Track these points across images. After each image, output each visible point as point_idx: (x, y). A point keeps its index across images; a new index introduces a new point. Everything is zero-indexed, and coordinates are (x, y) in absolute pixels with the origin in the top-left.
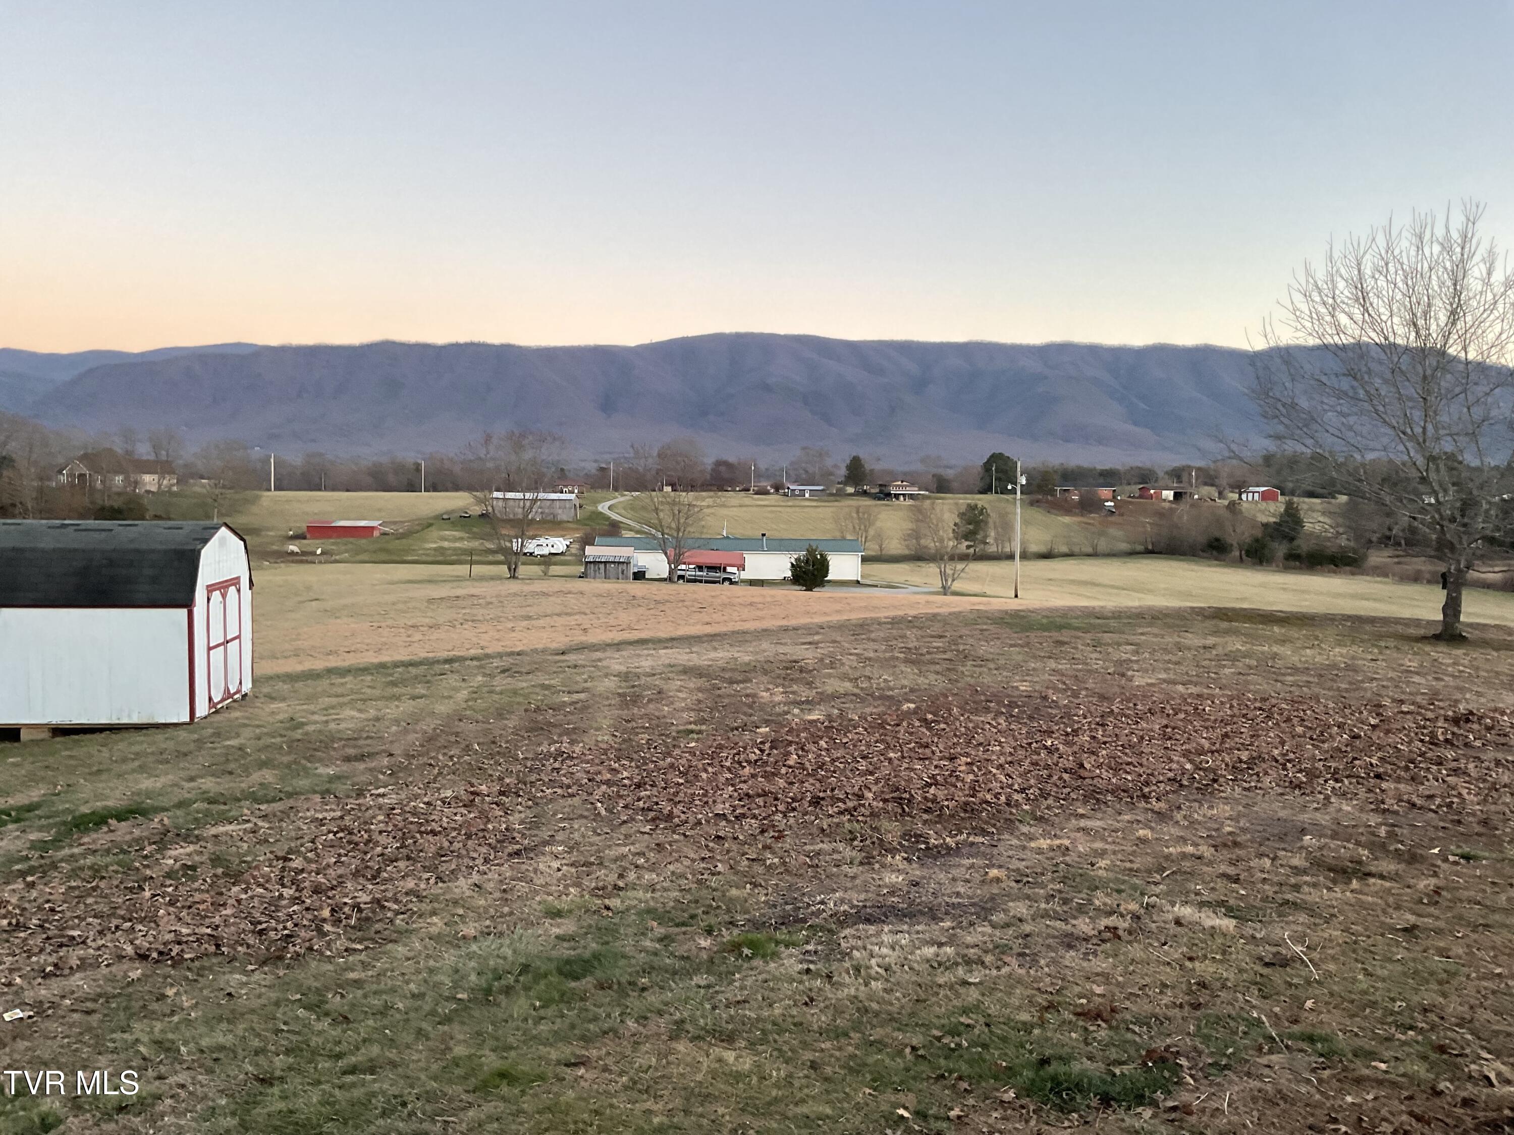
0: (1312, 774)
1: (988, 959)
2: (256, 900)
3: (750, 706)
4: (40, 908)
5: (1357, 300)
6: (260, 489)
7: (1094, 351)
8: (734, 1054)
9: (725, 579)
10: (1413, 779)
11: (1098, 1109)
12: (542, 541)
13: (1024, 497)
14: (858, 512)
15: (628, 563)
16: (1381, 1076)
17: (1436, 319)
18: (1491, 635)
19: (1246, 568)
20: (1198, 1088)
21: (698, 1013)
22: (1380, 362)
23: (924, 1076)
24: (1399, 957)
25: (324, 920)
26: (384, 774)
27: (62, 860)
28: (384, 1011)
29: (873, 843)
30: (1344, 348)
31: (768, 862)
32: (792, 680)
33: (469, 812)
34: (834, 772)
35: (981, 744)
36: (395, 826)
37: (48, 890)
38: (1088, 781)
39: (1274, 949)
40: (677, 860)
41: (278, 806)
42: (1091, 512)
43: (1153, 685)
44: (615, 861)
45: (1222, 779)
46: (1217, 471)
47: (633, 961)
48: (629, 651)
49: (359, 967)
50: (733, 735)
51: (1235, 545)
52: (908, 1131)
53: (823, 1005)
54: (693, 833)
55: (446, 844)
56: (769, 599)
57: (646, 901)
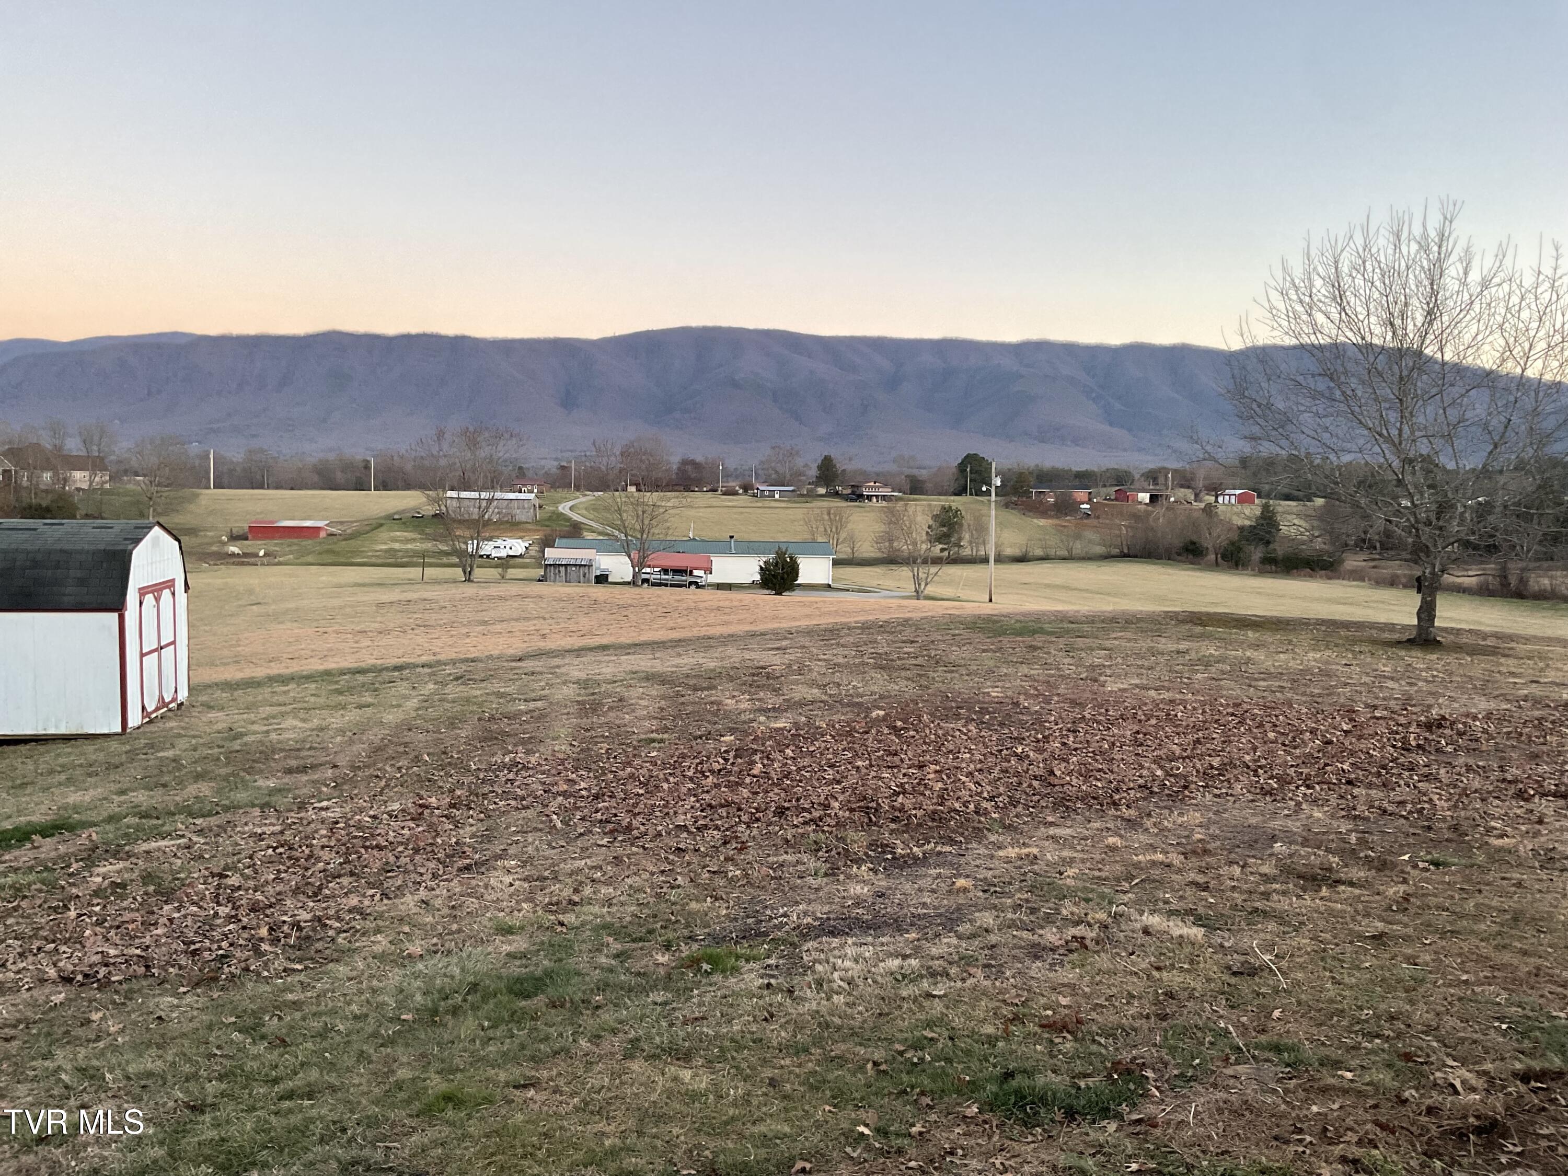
0: (1283, 781)
1: (953, 971)
2: (189, 918)
3: (715, 714)
5: (1334, 299)
6: (198, 487)
7: (1070, 350)
8: (690, 1072)
9: (691, 583)
10: (1384, 785)
11: (1062, 1123)
12: (499, 542)
13: (999, 499)
14: (829, 514)
15: (589, 566)
16: (1346, 1085)
17: (1413, 319)
18: (1465, 640)
19: (1224, 571)
20: (1163, 1100)
21: (654, 1031)
22: (1357, 362)
23: (886, 1091)
24: (1367, 965)
25: (262, 940)
26: (328, 786)
28: (323, 1034)
29: (839, 854)
30: (1321, 348)
31: (730, 874)
32: (758, 687)
33: (418, 826)
34: (800, 781)
35: (950, 752)
36: (339, 840)
38: (1058, 788)
39: (1242, 958)
40: (635, 874)
41: (213, 821)
42: (1066, 515)
43: (1124, 690)
44: (571, 875)
45: (1193, 786)
46: (1193, 473)
47: (587, 979)
48: (589, 658)
49: (298, 988)
50: (698, 745)
51: (1211, 549)
52: (869, 1148)
53: (783, 1020)
54: (652, 845)
55: (392, 859)
56: (736, 604)
57: (602, 916)
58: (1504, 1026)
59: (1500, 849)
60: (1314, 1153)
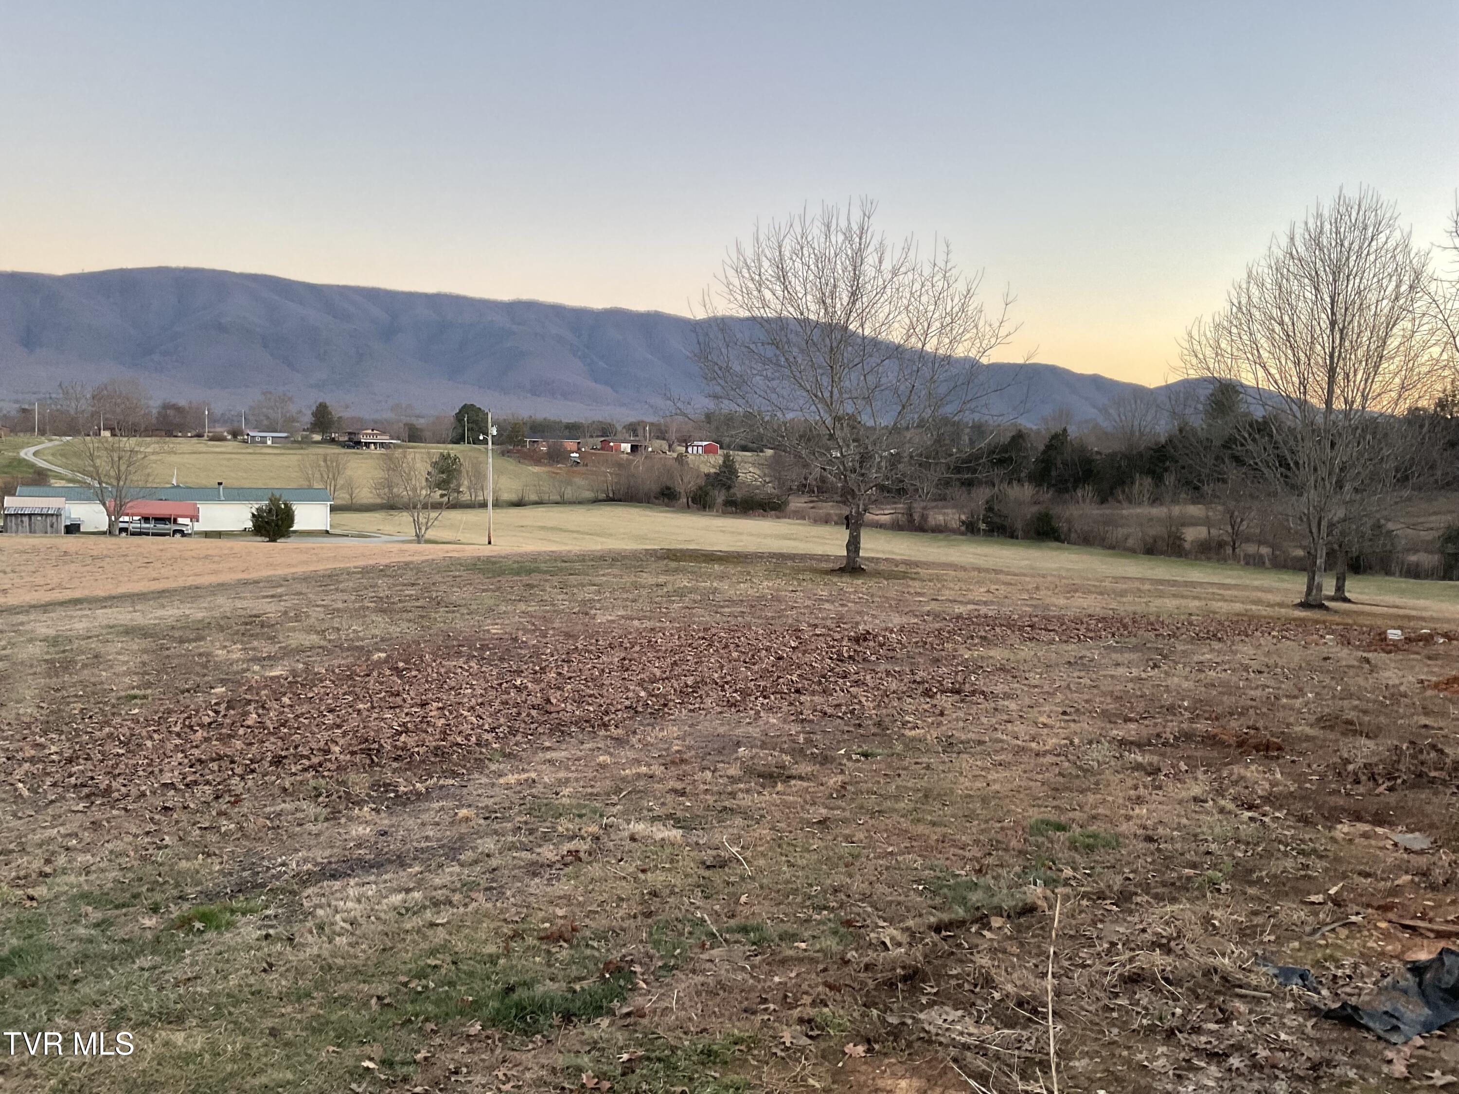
0: (745, 693)
1: (456, 898)
3: (205, 666)
5: (779, 279)
7: (557, 311)
8: (183, 1034)
9: (175, 532)
10: (824, 691)
11: (559, 1027)
13: (495, 447)
14: (325, 461)
15: (58, 515)
16: (801, 954)
17: (840, 299)
18: (882, 567)
19: (693, 513)
20: (649, 991)
21: (142, 997)
22: (797, 334)
23: (390, 1024)
24: (815, 847)
29: (340, 797)
30: (768, 320)
31: (223, 829)
32: (252, 635)
34: (299, 728)
35: (452, 688)
38: (554, 715)
39: (714, 853)
40: (116, 838)
42: (558, 462)
43: (613, 621)
44: (40, 846)
45: (671, 704)
46: (666, 426)
47: (63, 952)
48: (60, 612)
50: (185, 699)
51: (683, 493)
52: (375, 1081)
53: (283, 969)
54: (135, 806)
56: (226, 552)
57: (79, 886)
58: (921, 887)
59: (913, 739)
60: (778, 1020)
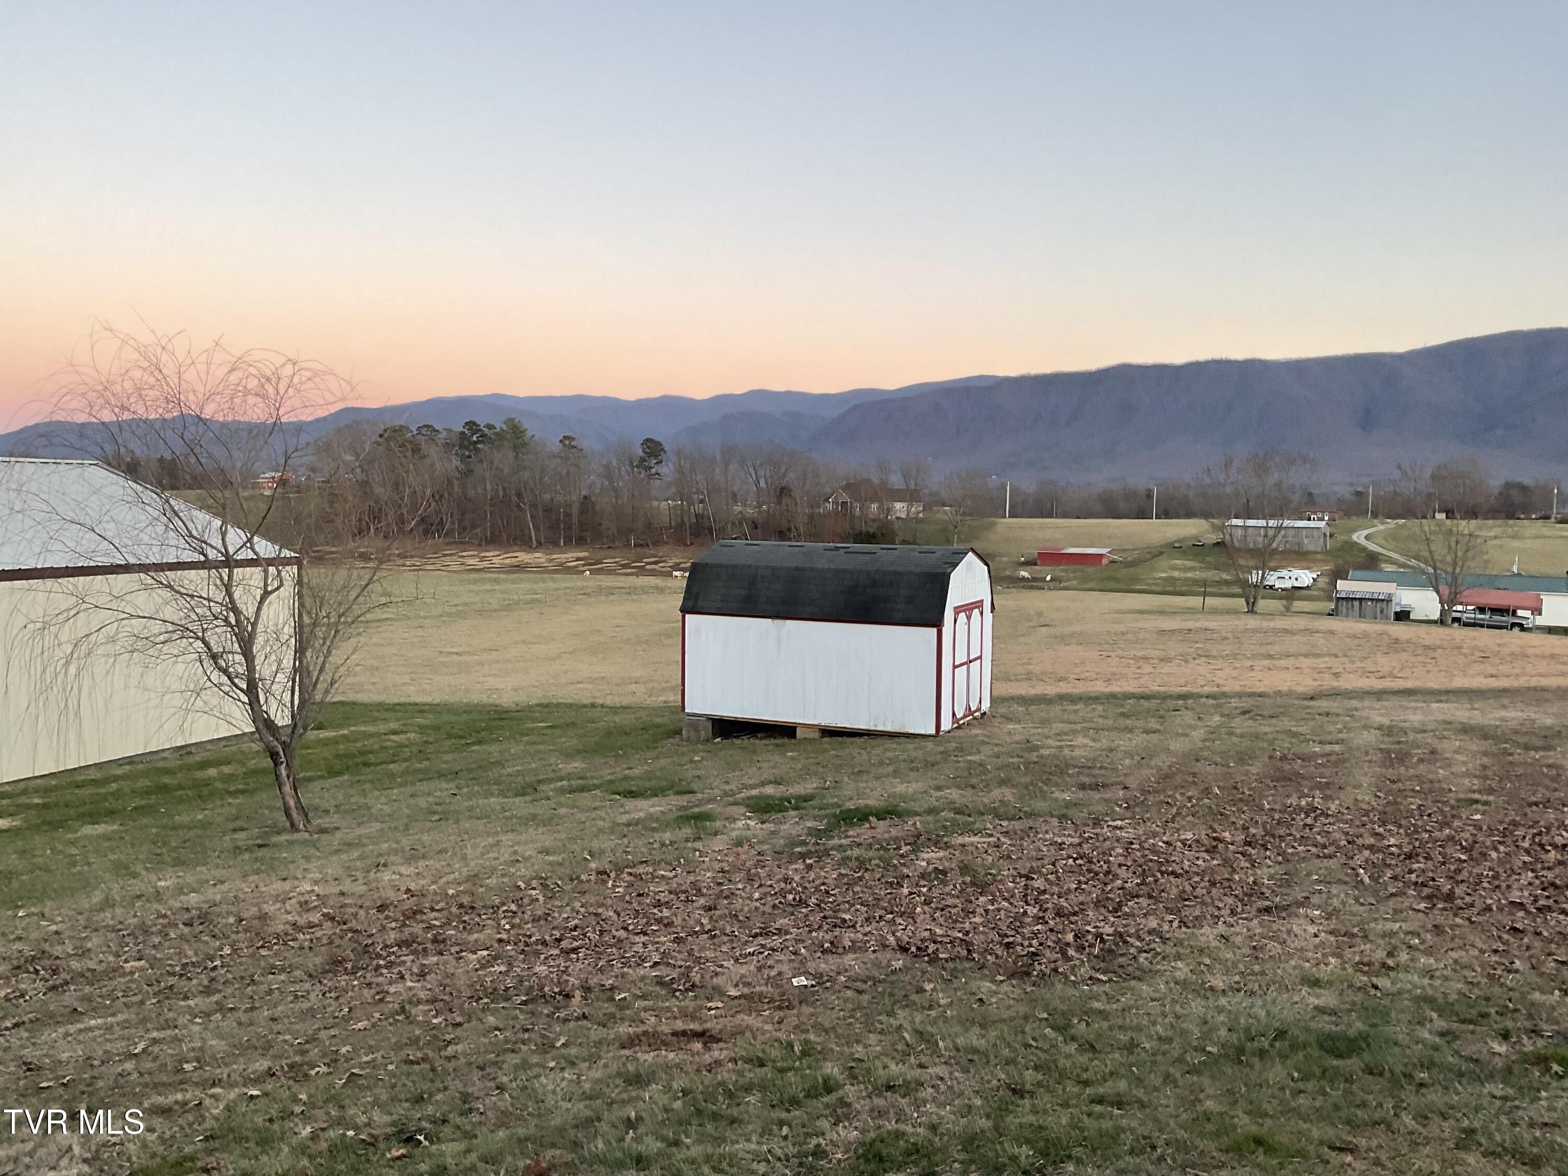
2: (1002, 912)
4: (817, 889)
6: (997, 516)
9: (1513, 625)
12: (1284, 573)
15: (1389, 601)
25: (1068, 944)
26: (1120, 806)
27: (832, 849)
28: (1131, 1047)
33: (1213, 859)
36: (1135, 861)
37: (823, 874)
41: (1017, 825)
44: (1382, 937)
47: (1408, 1052)
48: (1392, 702)
49: (1104, 998)
50: (1531, 811)
54: (1480, 919)
55: (1188, 889)
57: (1423, 988)
